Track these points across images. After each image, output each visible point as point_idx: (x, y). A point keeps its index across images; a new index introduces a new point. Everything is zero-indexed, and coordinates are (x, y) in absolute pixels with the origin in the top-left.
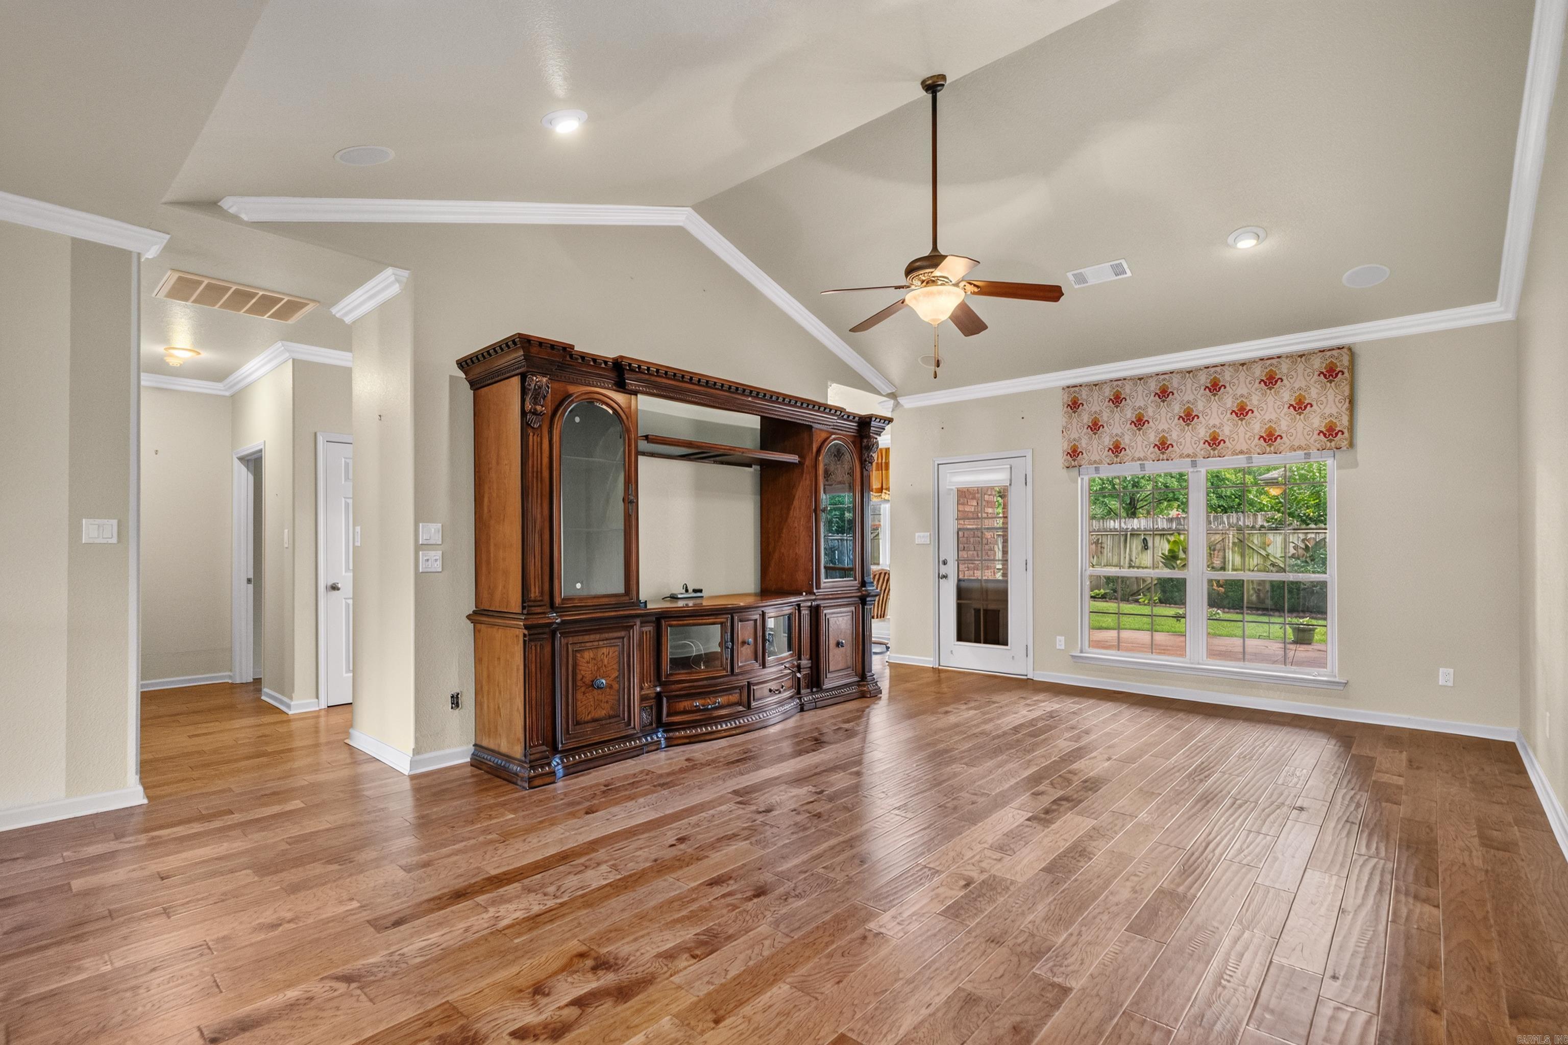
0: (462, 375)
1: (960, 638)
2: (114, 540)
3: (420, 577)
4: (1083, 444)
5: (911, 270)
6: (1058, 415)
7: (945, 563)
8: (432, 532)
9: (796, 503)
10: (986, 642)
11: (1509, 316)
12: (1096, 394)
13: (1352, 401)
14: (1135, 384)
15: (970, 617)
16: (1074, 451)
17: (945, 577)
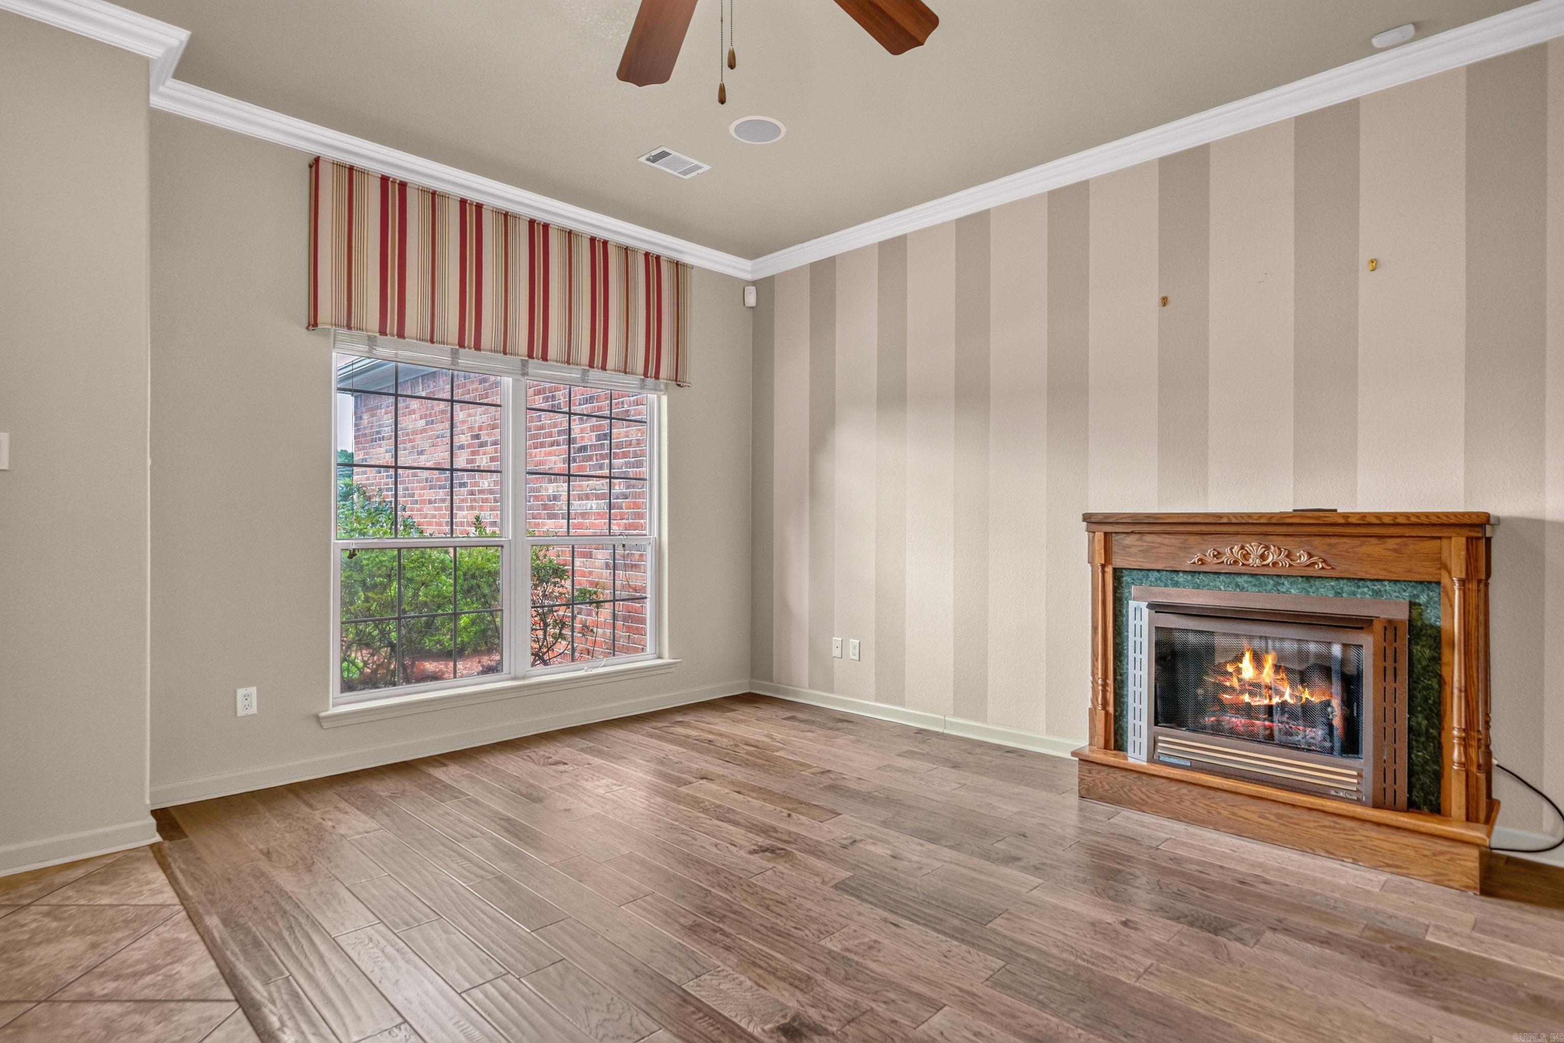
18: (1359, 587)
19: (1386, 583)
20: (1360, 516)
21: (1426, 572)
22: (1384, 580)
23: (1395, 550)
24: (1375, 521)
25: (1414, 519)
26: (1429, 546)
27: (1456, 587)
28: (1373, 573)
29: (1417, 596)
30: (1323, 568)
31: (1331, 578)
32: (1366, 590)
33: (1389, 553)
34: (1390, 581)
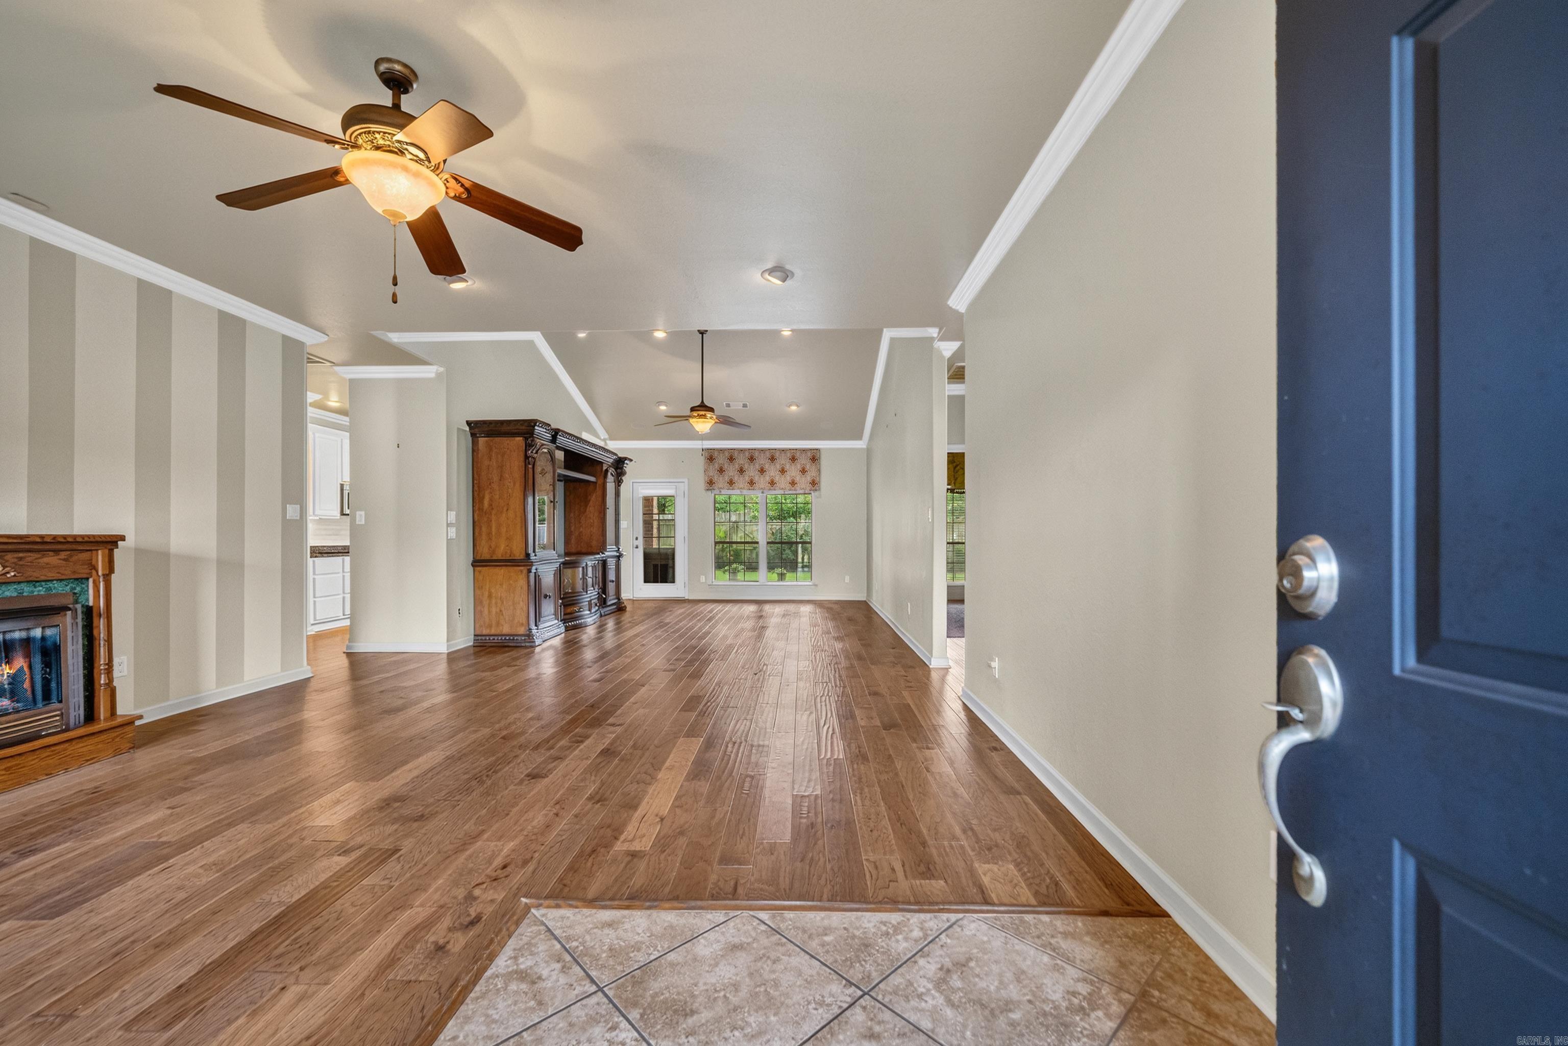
0: (467, 429)
1: (646, 581)
2: (298, 518)
3: (449, 541)
4: (715, 479)
5: (693, 409)
6: (701, 461)
7: (637, 539)
8: (452, 516)
9: (591, 503)
10: (661, 582)
11: (865, 447)
12: (721, 455)
13: (819, 470)
14: (739, 453)
15: (651, 570)
16: (711, 482)
17: (637, 547)
18: (35, 587)
19: (55, 582)
20: (52, 537)
21: (83, 571)
22: (53, 580)
23: (64, 560)
24: (63, 540)
25: (86, 539)
26: (85, 556)
27: (101, 579)
28: (51, 575)
29: (75, 589)
30: (15, 576)
31: (15, 582)
32: (41, 588)
33: (62, 562)
34: (57, 580)
